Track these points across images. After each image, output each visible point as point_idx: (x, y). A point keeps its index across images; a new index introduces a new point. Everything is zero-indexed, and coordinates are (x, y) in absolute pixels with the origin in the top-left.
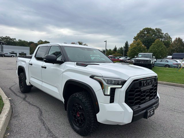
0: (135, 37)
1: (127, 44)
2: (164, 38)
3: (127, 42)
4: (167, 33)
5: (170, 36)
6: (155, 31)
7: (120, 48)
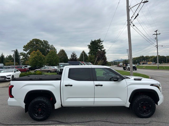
0: (25, 46)
1: (16, 52)
2: (51, 48)
3: (17, 50)
4: (52, 45)
5: (54, 48)
6: (43, 42)
7: (9, 56)
